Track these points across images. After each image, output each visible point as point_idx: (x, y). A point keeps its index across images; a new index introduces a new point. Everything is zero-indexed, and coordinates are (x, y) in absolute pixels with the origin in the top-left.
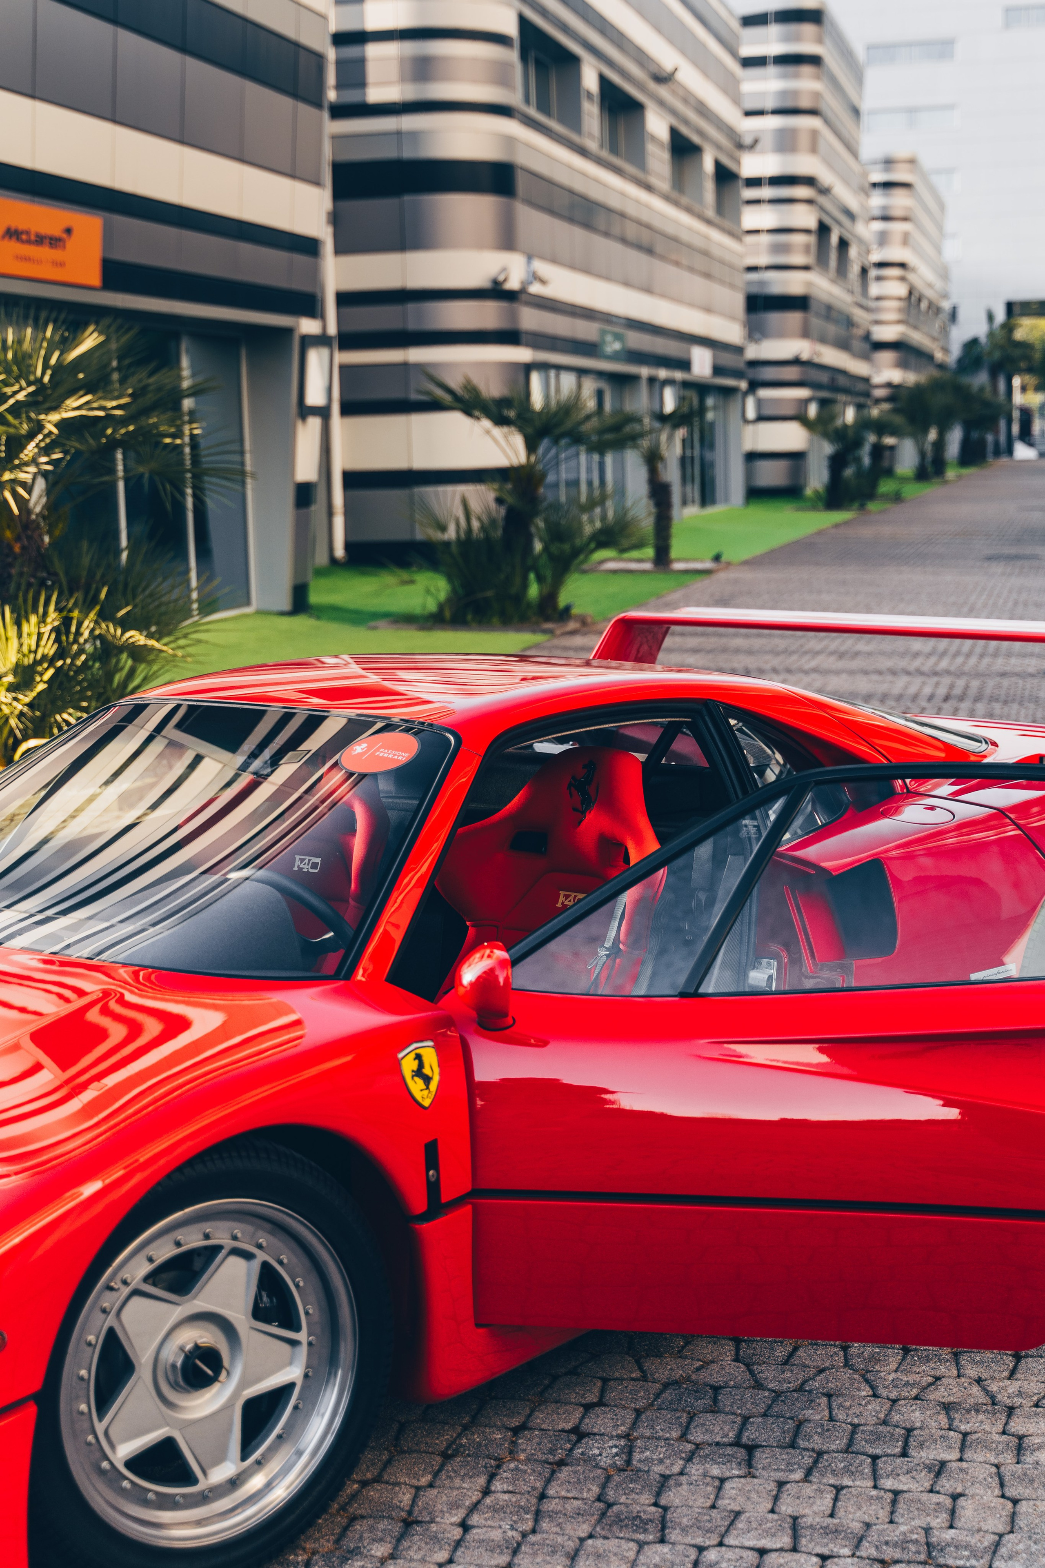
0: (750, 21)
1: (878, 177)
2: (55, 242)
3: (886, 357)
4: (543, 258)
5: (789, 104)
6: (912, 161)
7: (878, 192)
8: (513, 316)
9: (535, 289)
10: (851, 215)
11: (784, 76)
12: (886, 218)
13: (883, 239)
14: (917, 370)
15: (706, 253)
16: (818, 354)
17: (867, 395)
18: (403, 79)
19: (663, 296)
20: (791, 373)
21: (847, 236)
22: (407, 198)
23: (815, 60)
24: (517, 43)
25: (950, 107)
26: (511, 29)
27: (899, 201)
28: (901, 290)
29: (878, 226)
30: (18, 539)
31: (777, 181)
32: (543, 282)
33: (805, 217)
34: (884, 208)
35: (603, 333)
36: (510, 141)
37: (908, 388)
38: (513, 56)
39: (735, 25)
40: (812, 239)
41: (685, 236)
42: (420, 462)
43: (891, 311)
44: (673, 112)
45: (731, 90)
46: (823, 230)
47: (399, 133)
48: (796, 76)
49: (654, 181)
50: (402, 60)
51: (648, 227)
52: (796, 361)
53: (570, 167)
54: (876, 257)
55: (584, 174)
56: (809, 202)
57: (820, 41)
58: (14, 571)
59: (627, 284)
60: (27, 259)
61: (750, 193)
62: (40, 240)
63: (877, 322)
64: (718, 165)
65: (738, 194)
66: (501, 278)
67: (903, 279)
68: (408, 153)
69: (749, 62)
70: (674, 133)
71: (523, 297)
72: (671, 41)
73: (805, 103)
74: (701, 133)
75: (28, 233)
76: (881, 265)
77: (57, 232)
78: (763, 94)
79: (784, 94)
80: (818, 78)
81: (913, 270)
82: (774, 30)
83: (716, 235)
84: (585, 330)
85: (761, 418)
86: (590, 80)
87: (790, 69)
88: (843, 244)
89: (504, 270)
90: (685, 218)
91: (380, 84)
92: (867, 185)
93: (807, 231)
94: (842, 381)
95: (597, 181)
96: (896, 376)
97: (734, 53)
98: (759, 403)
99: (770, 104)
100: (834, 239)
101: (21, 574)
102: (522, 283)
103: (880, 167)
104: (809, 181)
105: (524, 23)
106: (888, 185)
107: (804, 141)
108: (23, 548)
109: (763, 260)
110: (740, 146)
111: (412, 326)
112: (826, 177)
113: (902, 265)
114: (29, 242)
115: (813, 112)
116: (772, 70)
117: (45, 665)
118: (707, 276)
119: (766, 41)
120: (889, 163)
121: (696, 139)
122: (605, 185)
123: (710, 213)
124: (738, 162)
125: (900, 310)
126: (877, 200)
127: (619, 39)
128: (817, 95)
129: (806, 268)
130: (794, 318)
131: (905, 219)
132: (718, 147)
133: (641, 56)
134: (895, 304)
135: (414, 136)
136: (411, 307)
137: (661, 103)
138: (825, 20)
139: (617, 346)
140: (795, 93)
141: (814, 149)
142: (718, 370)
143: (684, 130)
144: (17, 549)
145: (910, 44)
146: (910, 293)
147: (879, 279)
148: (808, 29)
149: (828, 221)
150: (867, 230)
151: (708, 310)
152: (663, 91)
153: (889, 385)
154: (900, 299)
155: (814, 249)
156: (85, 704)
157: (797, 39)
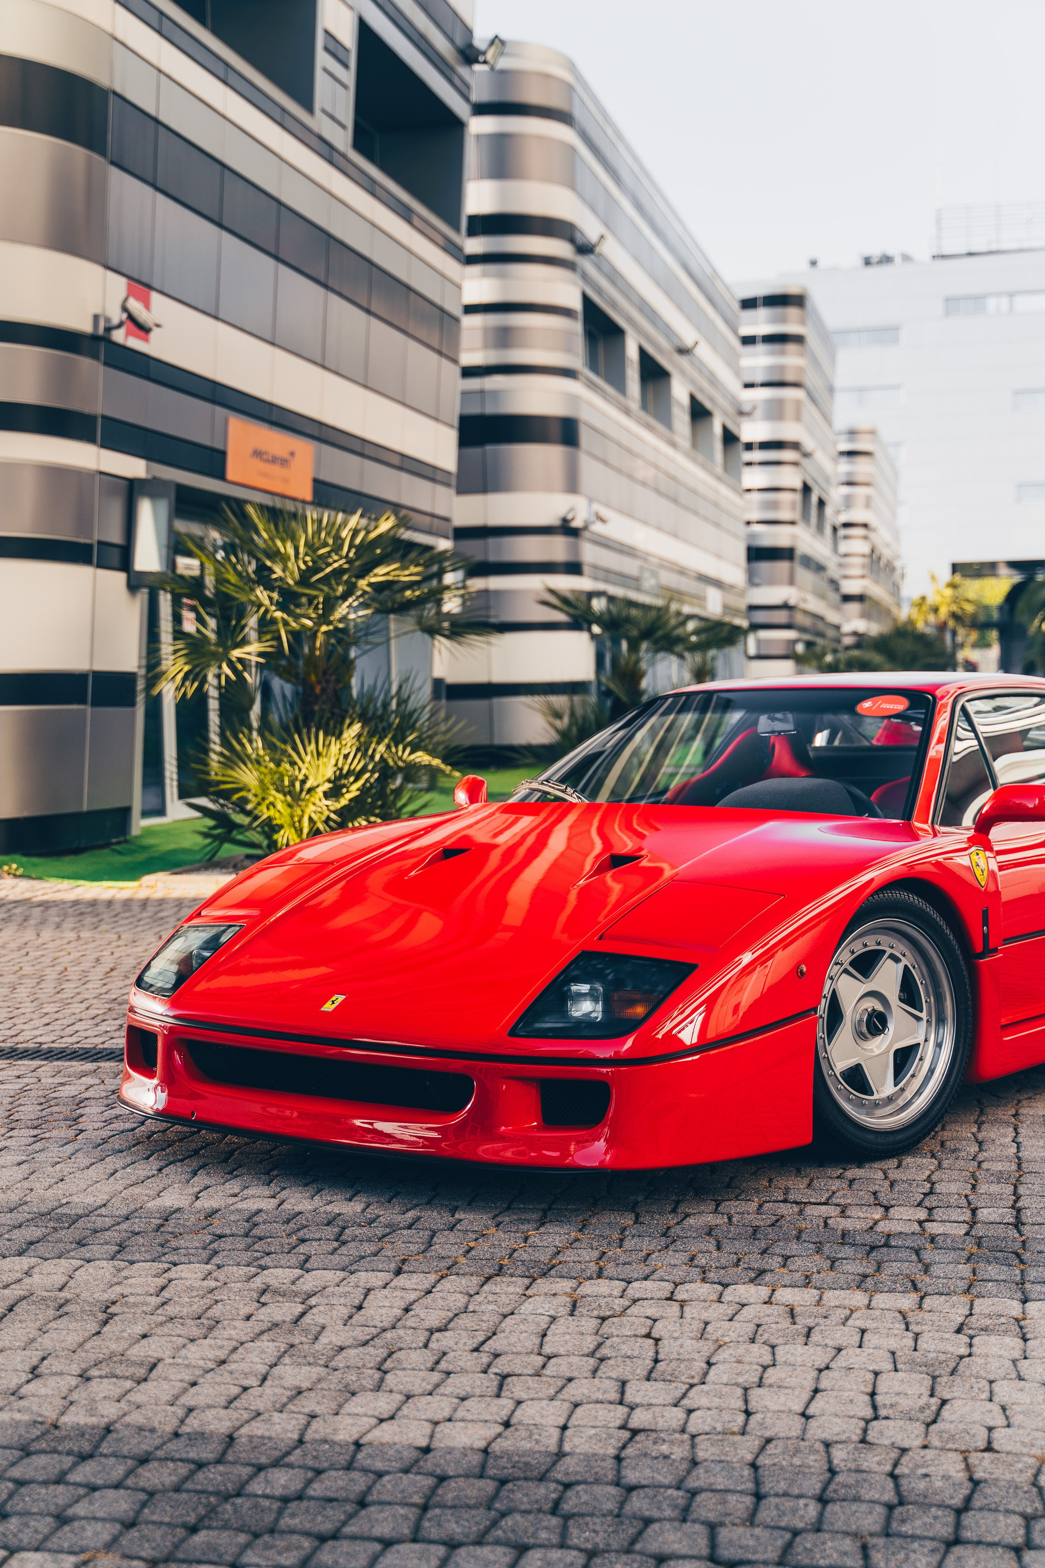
0: (749, 304)
1: (845, 447)
2: (284, 462)
3: (854, 608)
4: (599, 502)
5: (776, 378)
6: (872, 432)
7: (844, 459)
8: (576, 550)
9: (597, 528)
10: (827, 480)
11: (772, 353)
12: (850, 483)
13: (848, 502)
14: (879, 621)
15: (716, 505)
16: (804, 600)
17: (839, 641)
18: (486, 346)
19: (685, 541)
20: (781, 617)
21: (825, 497)
22: (489, 448)
23: (798, 339)
24: (580, 316)
25: (897, 387)
26: (576, 304)
27: (861, 468)
28: (865, 548)
29: (845, 490)
30: (319, 682)
31: (765, 446)
32: (603, 520)
33: (791, 478)
34: (849, 474)
35: (641, 568)
36: (574, 399)
37: (870, 637)
38: (578, 327)
39: (736, 306)
40: (798, 497)
41: (701, 489)
42: (499, 676)
43: (856, 566)
44: (693, 382)
45: (733, 363)
46: (806, 489)
47: (482, 392)
48: (783, 353)
49: (678, 439)
50: (486, 330)
51: (674, 479)
52: (785, 606)
53: (618, 424)
54: (843, 518)
55: (628, 431)
56: (795, 464)
57: (803, 322)
58: (316, 708)
59: (659, 529)
60: (265, 475)
61: (748, 456)
62: (274, 460)
63: (846, 577)
64: (726, 431)
65: (739, 457)
66: (570, 517)
67: (866, 538)
68: (490, 409)
69: (748, 341)
70: (693, 399)
71: (586, 534)
72: (689, 319)
73: (790, 377)
74: (712, 400)
75: (266, 453)
76: (846, 525)
77: (282, 452)
78: (753, 369)
79: (771, 368)
80: (801, 355)
81: (874, 530)
82: (762, 312)
83: (724, 490)
84: (629, 566)
85: (760, 657)
86: (632, 352)
87: (777, 347)
88: (821, 503)
89: (571, 510)
90: (701, 474)
91: (472, 350)
92: (836, 454)
93: (793, 490)
94: (820, 626)
95: (637, 437)
96: (860, 625)
97: (735, 331)
98: (759, 642)
99: (759, 378)
100: (814, 499)
101: (323, 710)
102: (586, 522)
103: (844, 437)
104: (795, 446)
105: (587, 301)
106: (851, 454)
107: (789, 410)
108: (323, 690)
109: (755, 516)
110: (741, 413)
111: (492, 558)
112: (809, 444)
113: (865, 526)
114: (267, 461)
115: (796, 385)
116: (761, 348)
117: (352, 779)
118: (717, 525)
119: (755, 323)
120: (852, 433)
121: (708, 405)
122: (642, 440)
123: (719, 470)
124: (739, 426)
125: (864, 566)
126: (844, 467)
127: (652, 315)
128: (801, 370)
129: (793, 523)
130: (782, 567)
131: (867, 484)
132: (725, 413)
133: (668, 331)
134: (859, 561)
135: (495, 394)
136: (492, 541)
137: (683, 372)
138: (808, 304)
139: (653, 582)
140: (782, 368)
141: (798, 418)
142: (726, 608)
143: (700, 397)
144: (318, 690)
145: (859, 331)
146: (873, 551)
147: (846, 537)
148: (792, 312)
149: (810, 483)
150: (836, 495)
151: (719, 556)
152: (683, 361)
153: (855, 634)
154: (864, 556)
155: (799, 506)
156: (377, 811)
157: (783, 320)
